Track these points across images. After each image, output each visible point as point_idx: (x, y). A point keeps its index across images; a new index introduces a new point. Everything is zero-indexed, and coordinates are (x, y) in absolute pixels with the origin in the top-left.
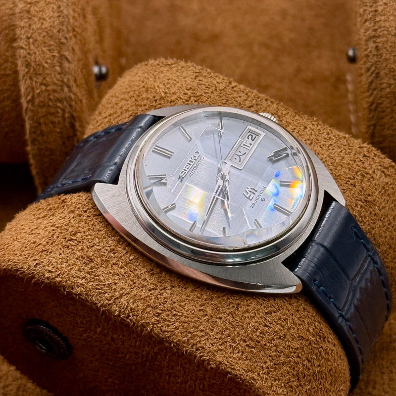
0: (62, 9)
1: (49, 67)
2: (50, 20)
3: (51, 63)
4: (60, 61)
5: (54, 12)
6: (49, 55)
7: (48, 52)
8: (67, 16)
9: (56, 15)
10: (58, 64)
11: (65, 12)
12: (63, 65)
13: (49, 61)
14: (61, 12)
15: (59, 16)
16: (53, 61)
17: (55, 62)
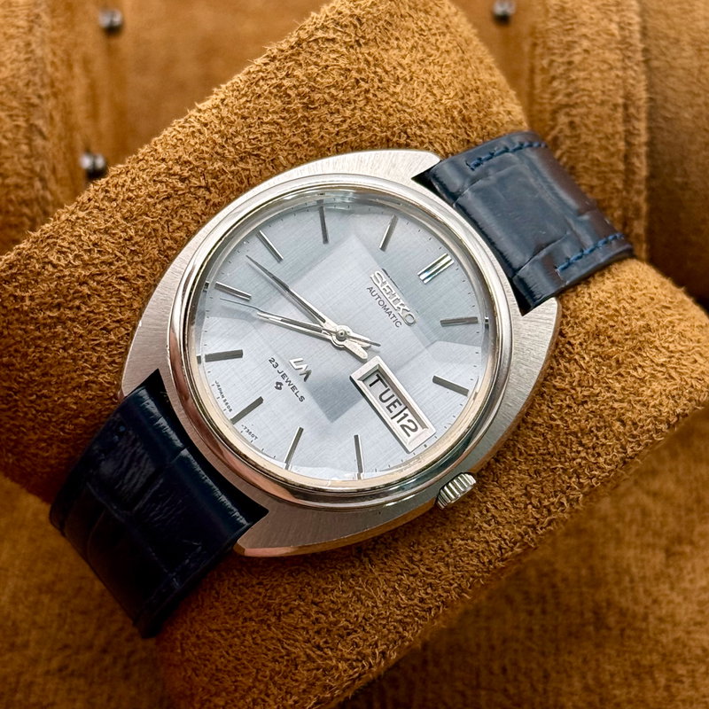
0: (34, 46)
1: (10, 144)
2: (14, 66)
3: (14, 139)
4: (28, 135)
5: (19, 53)
6: (8, 124)
7: (8, 120)
8: (42, 59)
9: (22, 56)
10: (25, 141)
11: (39, 52)
12: (34, 143)
13: (10, 135)
14: (32, 52)
15: (27, 60)
16: (17, 134)
17: (20, 136)
